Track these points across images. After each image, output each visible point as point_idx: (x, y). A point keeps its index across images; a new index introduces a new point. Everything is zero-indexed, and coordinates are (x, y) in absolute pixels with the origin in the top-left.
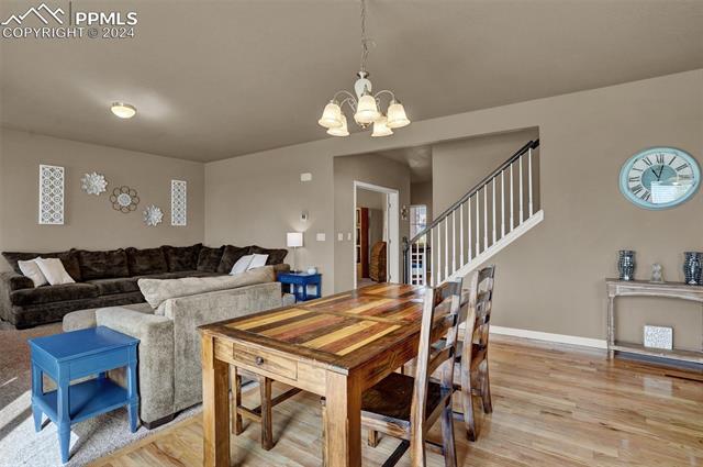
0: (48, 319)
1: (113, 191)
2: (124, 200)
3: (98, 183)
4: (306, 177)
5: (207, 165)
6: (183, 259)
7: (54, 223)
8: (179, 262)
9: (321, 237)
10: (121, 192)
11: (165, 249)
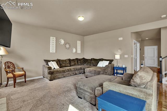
0: (56, 78)
1: (65, 44)
2: (67, 46)
3: (62, 42)
4: (121, 39)
5: (85, 37)
6: (81, 62)
7: (53, 52)
8: (80, 63)
9: (126, 56)
10: (67, 44)
11: (77, 59)
